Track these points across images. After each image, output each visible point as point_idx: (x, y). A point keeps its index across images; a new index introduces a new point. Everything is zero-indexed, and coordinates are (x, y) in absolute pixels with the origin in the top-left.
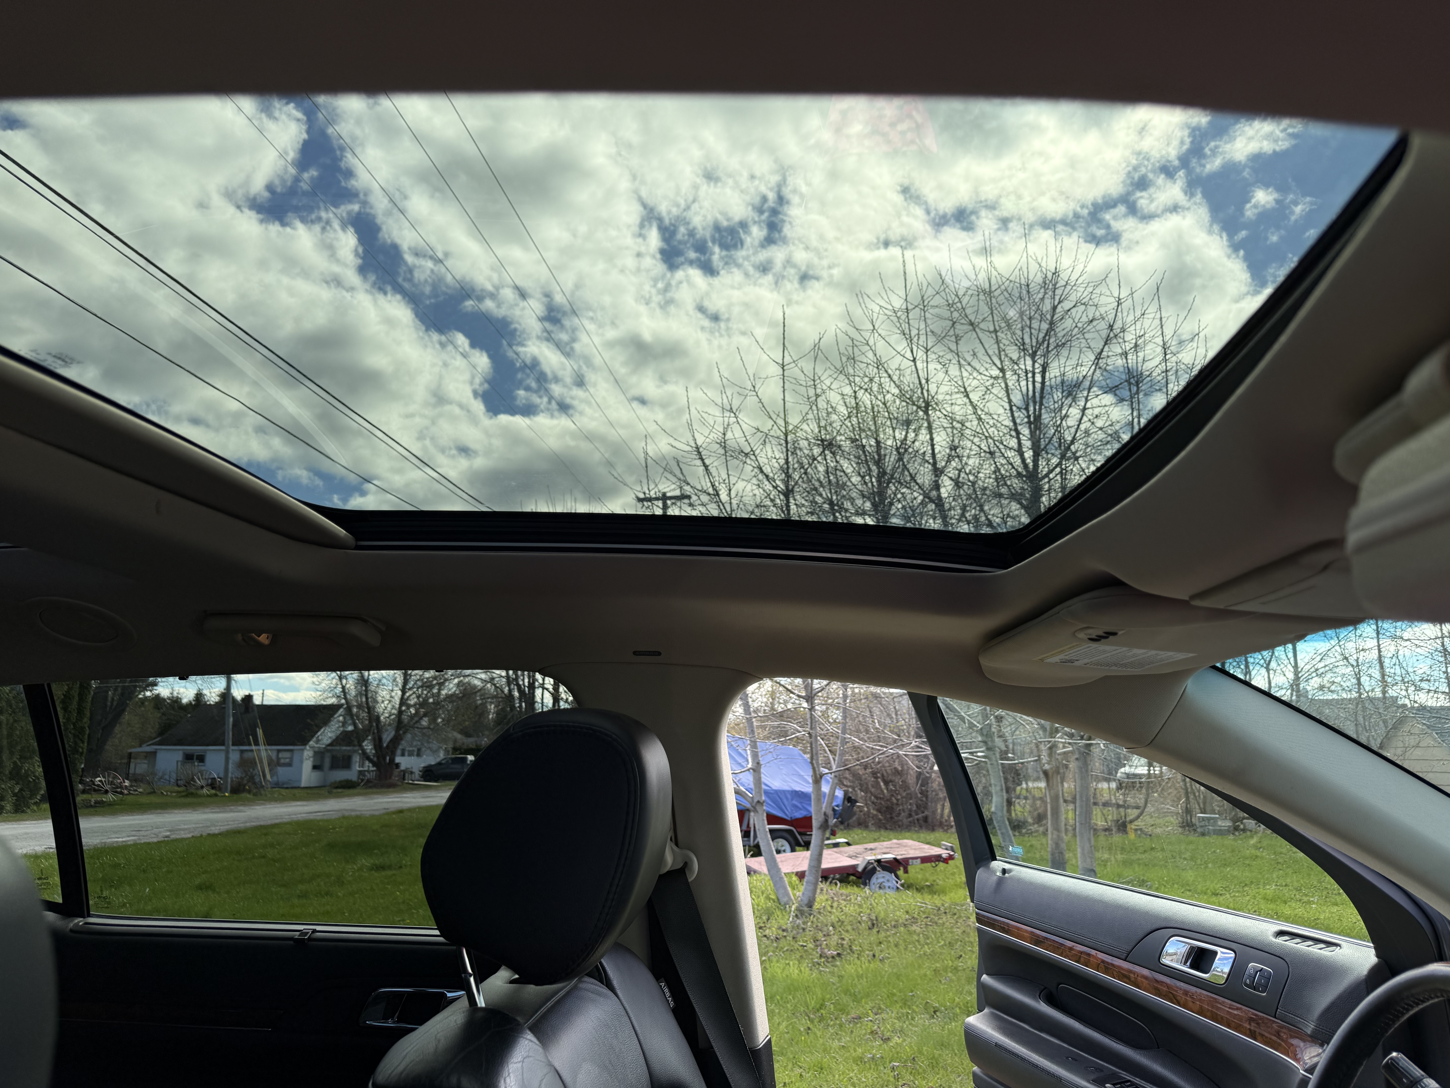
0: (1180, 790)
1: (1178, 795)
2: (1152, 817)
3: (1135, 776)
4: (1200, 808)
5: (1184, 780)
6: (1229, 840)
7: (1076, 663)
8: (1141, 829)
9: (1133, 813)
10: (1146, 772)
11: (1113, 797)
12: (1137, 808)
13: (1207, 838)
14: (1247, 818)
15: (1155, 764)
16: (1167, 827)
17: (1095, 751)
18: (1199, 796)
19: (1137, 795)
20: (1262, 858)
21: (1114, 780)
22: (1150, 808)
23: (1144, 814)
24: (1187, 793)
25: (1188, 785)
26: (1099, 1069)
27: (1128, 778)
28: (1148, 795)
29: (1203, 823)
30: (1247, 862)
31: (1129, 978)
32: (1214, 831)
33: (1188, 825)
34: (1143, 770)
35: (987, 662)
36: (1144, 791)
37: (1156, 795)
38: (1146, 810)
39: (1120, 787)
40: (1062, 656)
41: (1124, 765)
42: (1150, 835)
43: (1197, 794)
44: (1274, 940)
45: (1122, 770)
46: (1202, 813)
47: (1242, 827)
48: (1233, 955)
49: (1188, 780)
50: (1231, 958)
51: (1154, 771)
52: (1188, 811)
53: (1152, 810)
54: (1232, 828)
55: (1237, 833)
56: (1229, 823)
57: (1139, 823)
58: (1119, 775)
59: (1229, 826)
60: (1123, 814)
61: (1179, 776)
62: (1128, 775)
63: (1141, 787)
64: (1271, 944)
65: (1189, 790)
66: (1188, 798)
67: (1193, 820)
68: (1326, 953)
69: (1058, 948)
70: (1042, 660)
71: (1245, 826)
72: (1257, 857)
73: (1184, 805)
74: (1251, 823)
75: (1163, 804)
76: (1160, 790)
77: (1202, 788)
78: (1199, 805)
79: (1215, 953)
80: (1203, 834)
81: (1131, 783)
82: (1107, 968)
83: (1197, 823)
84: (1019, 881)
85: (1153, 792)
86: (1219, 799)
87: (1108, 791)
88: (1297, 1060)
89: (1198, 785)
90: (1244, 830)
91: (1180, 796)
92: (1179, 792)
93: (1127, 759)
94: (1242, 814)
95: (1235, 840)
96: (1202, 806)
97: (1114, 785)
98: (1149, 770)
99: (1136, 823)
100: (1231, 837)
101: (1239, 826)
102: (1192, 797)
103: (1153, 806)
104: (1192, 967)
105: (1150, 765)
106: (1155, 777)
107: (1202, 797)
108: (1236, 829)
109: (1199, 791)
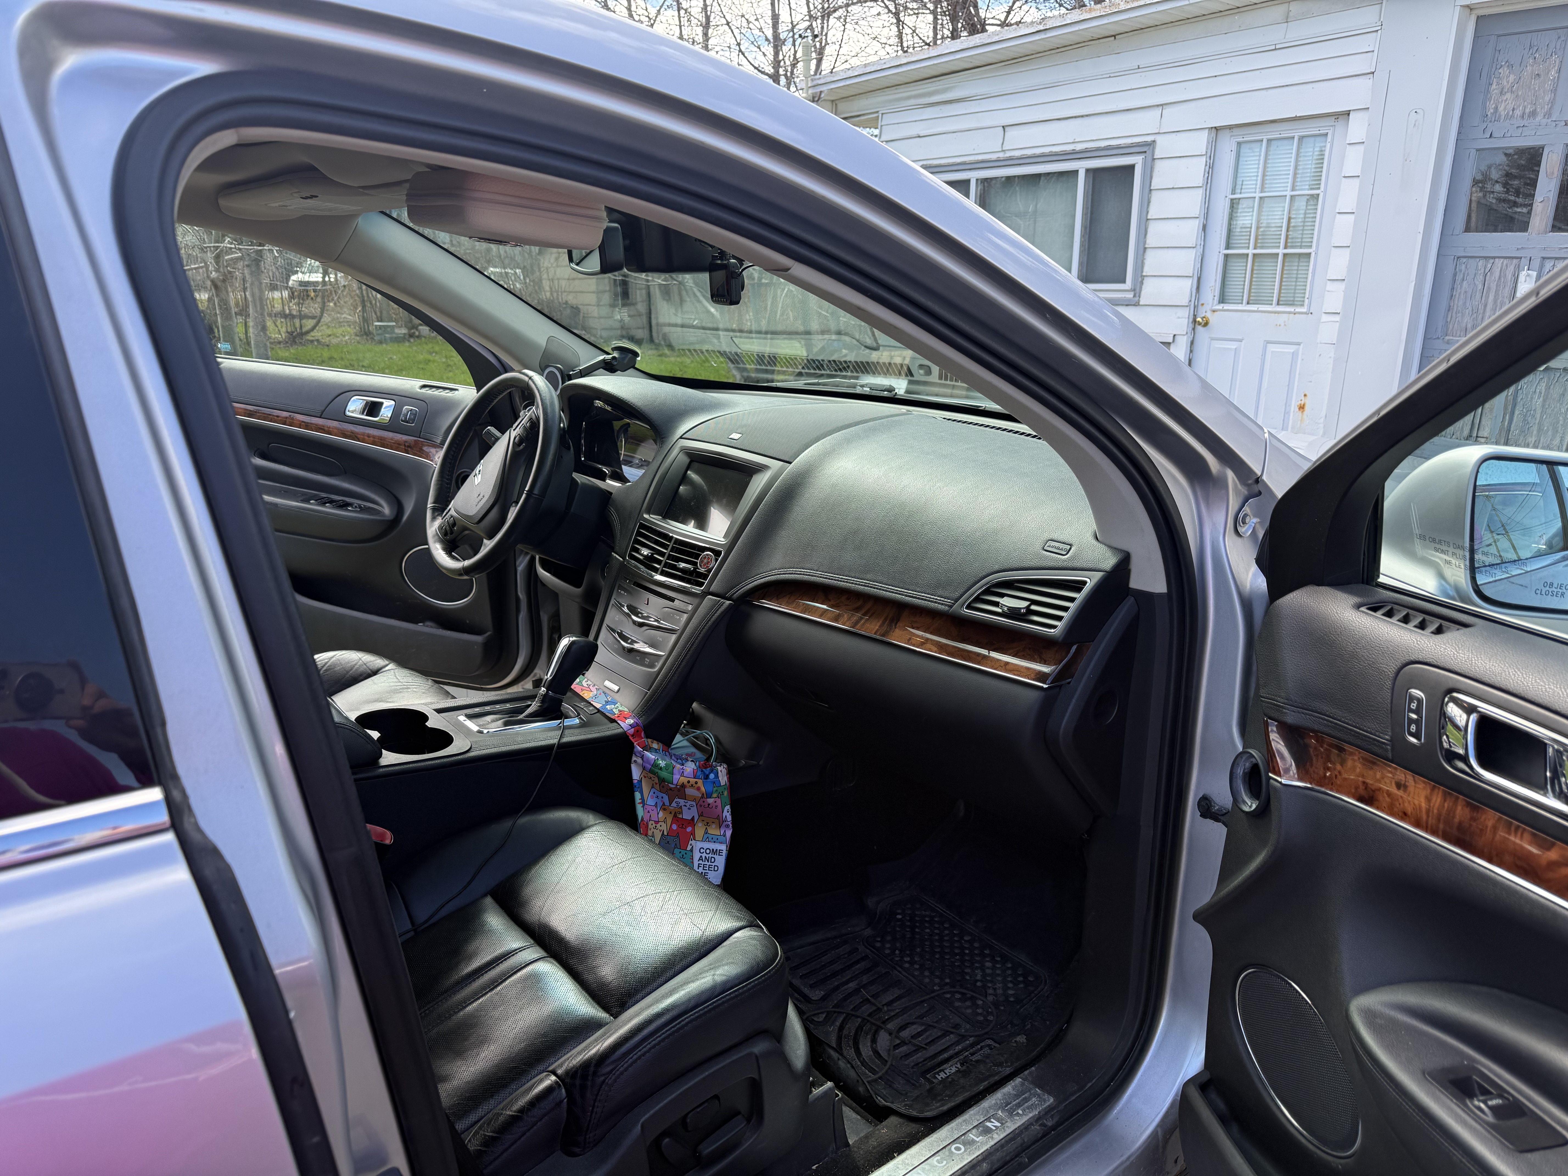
0: (357, 298)
1: (354, 303)
2: (329, 327)
3: (308, 283)
4: (377, 318)
5: (361, 288)
6: (405, 347)
7: (289, 208)
8: (318, 340)
9: (309, 324)
10: (320, 280)
11: (286, 308)
12: (313, 318)
13: (384, 345)
14: (421, 325)
15: (330, 270)
16: (344, 336)
17: (268, 257)
18: (376, 304)
19: (312, 305)
20: (434, 361)
21: (287, 288)
22: (326, 318)
23: (320, 325)
24: (363, 302)
25: (364, 292)
26: (304, 494)
27: (300, 285)
28: (324, 303)
29: (380, 331)
30: (421, 366)
31: (324, 430)
32: (391, 339)
33: (365, 333)
34: (317, 277)
35: (222, 202)
36: (319, 299)
37: (332, 304)
38: (322, 320)
39: (292, 297)
40: (281, 203)
41: (297, 272)
42: (328, 346)
43: (374, 302)
44: (419, 390)
45: (294, 278)
46: (378, 321)
47: (417, 333)
48: (393, 403)
49: (364, 287)
50: (391, 405)
51: (329, 278)
52: (365, 320)
53: (330, 319)
54: (407, 337)
55: (412, 340)
56: (404, 331)
57: (317, 334)
58: (291, 283)
59: (405, 334)
60: (298, 325)
61: (355, 285)
62: (302, 283)
63: (316, 296)
64: (417, 393)
65: (366, 298)
66: (364, 307)
67: (370, 328)
68: (450, 394)
69: (266, 417)
70: (266, 205)
71: (419, 332)
72: (429, 361)
73: (361, 314)
74: (425, 329)
75: (339, 313)
76: (336, 298)
77: (379, 296)
78: (376, 313)
79: (382, 404)
80: (381, 342)
81: (304, 292)
82: (307, 426)
83: (374, 332)
84: (231, 370)
85: (329, 301)
86: (396, 306)
87: (280, 301)
88: (432, 461)
89: (374, 293)
90: (419, 337)
91: (357, 305)
92: (355, 300)
93: (299, 264)
94: (417, 321)
95: (410, 347)
96: (378, 314)
97: (286, 294)
98: (324, 277)
99: (312, 334)
100: (407, 344)
101: (414, 333)
102: (369, 305)
103: (329, 315)
104: (367, 415)
105: (325, 273)
106: (331, 285)
107: (378, 304)
108: (411, 336)
109: (376, 299)
